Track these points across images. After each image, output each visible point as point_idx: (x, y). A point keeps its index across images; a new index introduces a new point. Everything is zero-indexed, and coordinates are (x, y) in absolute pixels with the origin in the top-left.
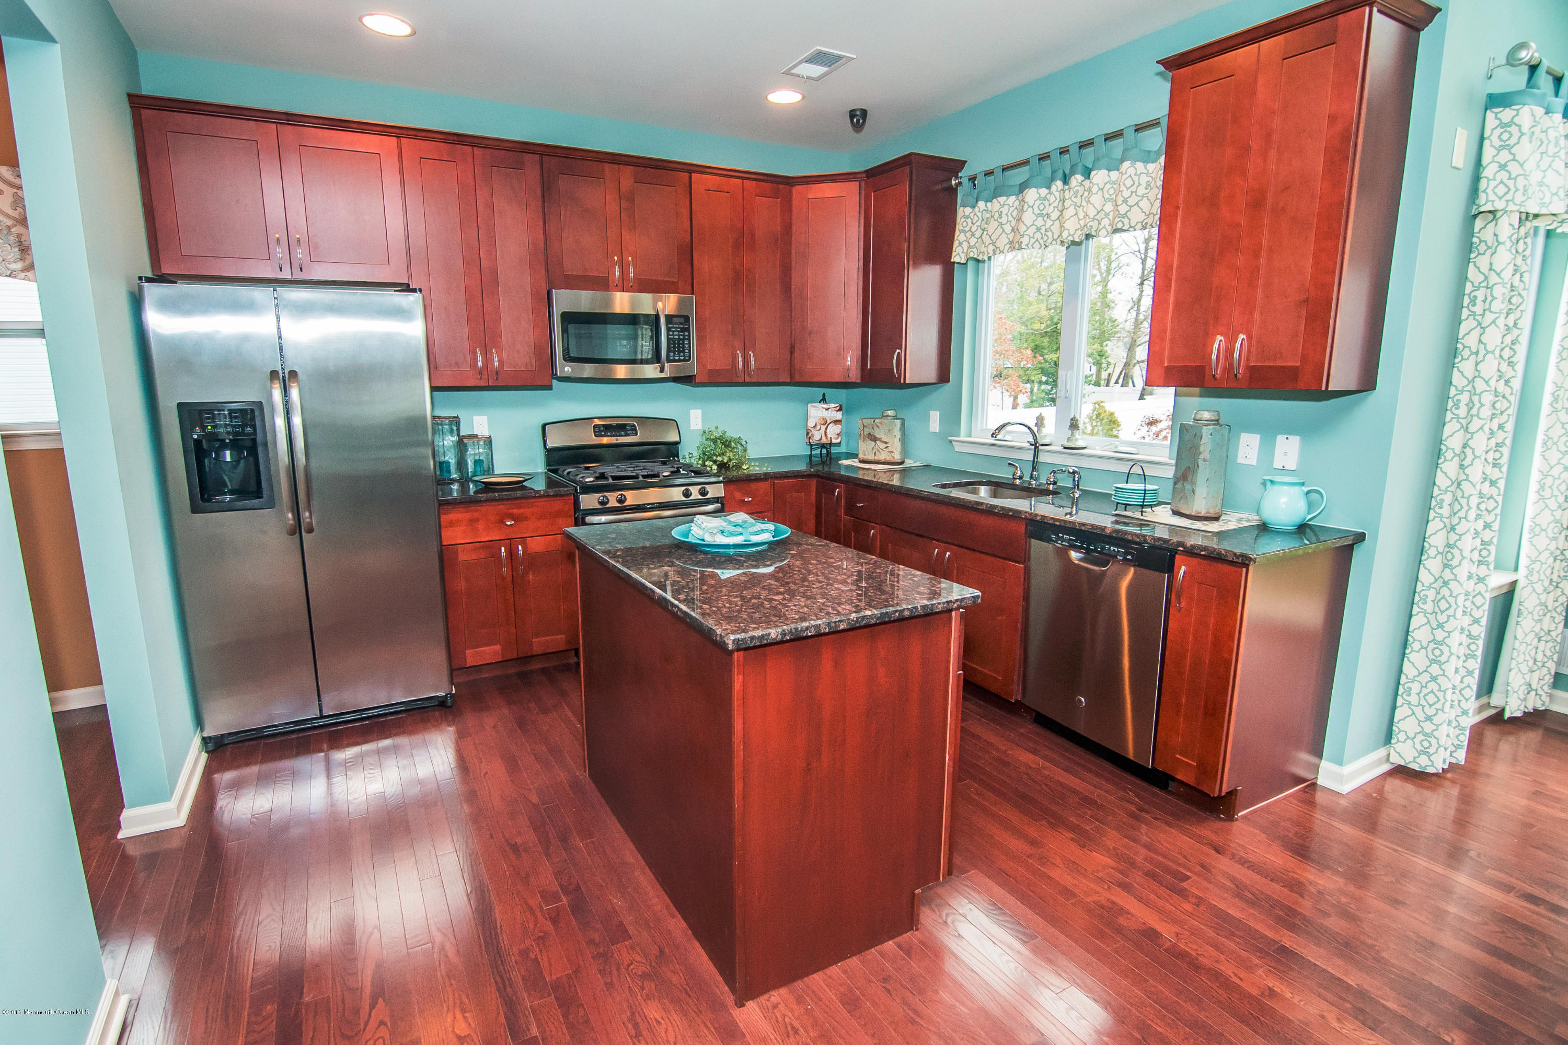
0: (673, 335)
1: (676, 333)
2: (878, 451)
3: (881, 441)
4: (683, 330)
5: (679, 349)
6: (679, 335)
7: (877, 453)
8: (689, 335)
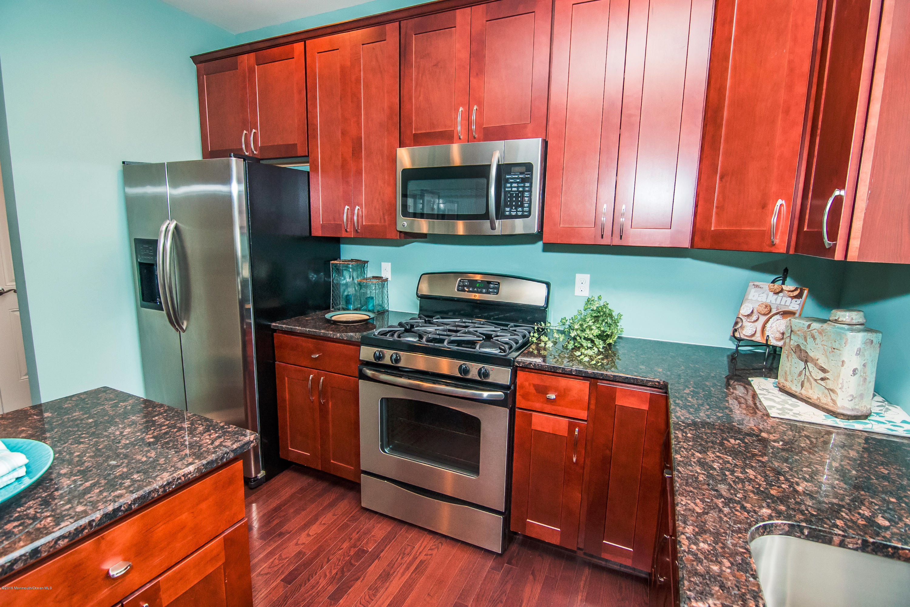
0: (511, 187)
1: (515, 185)
2: (808, 380)
3: (816, 365)
4: (524, 180)
5: (516, 203)
6: (518, 187)
7: (806, 384)
8: (531, 186)
